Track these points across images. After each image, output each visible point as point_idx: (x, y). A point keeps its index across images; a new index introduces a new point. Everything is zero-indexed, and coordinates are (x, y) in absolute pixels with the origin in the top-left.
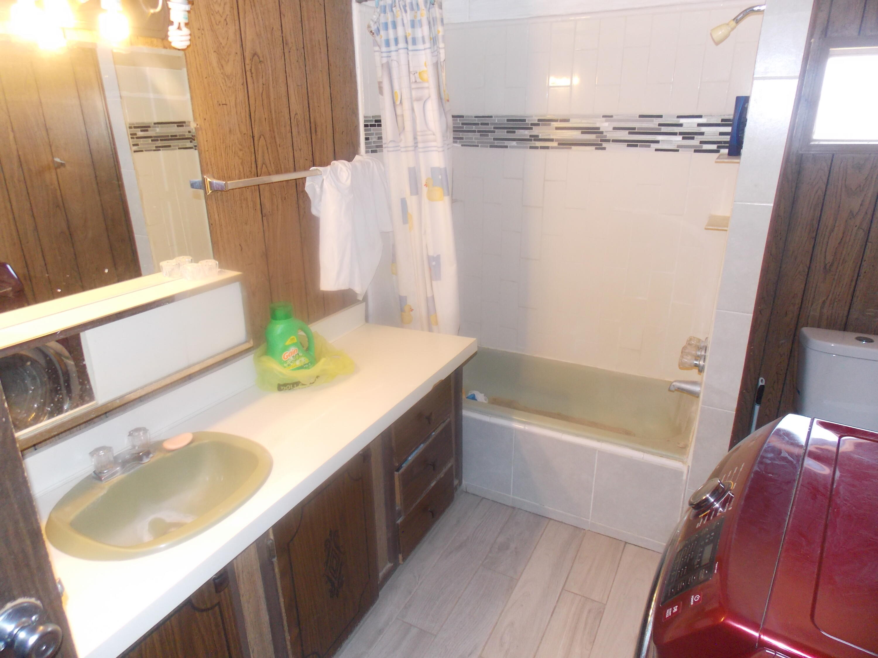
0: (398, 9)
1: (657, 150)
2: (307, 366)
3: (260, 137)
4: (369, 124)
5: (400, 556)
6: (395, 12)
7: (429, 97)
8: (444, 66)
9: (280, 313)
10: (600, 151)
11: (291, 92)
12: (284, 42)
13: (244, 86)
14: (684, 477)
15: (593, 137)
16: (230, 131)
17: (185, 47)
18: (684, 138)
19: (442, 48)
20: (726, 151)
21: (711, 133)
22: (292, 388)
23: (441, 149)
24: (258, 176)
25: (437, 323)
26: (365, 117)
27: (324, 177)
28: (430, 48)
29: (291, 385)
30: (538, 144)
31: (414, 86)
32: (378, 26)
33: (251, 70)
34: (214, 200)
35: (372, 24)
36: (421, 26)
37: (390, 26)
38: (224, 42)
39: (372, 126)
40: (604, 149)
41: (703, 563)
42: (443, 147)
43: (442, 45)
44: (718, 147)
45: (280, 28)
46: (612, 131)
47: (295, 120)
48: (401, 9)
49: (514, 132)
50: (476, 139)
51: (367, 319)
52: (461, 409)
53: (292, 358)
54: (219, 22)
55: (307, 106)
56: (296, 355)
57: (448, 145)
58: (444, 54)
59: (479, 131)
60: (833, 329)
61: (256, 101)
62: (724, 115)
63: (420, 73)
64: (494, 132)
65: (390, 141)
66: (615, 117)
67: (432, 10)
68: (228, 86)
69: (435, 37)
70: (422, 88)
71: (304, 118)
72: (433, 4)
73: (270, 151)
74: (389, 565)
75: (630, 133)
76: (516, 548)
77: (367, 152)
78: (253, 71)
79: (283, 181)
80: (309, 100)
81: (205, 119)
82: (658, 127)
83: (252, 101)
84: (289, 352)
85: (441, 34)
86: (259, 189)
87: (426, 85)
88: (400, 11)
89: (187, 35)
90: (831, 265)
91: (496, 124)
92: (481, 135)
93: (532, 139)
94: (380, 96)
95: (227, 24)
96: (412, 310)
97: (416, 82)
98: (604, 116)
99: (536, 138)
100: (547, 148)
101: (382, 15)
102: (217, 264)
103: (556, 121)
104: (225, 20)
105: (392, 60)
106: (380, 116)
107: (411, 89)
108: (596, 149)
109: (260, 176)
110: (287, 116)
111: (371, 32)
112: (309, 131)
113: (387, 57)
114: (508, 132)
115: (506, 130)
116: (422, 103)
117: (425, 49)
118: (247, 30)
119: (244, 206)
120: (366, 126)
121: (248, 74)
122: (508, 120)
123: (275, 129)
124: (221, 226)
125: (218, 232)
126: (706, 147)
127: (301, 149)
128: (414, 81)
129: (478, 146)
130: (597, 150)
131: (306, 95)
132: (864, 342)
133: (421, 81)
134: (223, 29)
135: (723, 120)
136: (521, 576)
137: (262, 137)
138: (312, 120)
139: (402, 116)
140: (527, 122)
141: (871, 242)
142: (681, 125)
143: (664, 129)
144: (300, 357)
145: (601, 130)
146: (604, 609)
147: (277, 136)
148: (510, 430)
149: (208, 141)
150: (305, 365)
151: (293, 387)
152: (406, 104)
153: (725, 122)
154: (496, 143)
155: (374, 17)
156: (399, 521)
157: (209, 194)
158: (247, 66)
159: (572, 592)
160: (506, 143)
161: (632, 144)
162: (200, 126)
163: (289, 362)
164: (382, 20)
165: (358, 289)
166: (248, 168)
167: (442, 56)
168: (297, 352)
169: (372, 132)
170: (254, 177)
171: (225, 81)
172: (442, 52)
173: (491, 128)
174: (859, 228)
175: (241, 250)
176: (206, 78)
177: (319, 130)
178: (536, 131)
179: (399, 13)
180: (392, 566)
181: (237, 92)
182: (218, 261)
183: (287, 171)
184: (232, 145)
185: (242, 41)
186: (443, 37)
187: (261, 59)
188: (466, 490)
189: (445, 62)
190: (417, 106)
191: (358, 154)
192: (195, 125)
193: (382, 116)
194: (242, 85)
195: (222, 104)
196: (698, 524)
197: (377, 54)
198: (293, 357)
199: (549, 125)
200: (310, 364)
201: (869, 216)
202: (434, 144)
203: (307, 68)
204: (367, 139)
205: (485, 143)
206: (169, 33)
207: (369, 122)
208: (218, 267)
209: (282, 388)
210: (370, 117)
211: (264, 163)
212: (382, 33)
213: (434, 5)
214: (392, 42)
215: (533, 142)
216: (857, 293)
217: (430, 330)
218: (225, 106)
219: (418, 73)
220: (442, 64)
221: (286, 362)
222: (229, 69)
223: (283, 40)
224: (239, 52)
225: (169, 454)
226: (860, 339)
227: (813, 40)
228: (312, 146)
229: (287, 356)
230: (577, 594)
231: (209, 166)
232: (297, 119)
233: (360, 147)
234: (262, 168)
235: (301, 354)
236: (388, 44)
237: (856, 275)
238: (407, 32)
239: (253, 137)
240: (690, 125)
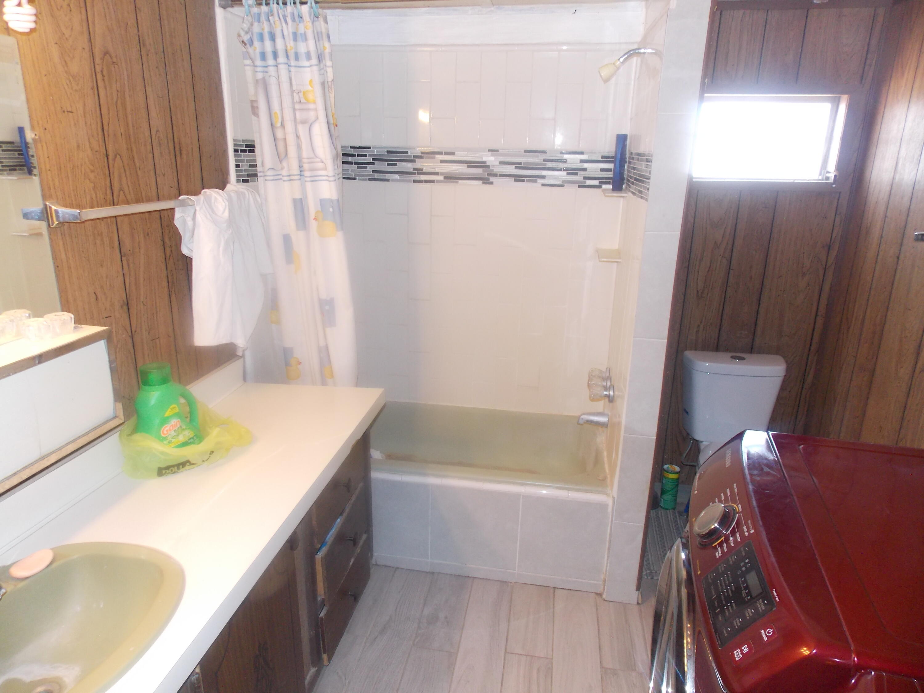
0: (277, 18)
1: (543, 185)
2: (192, 440)
3: (116, 156)
4: (239, 148)
5: (325, 656)
6: (272, 21)
7: (317, 118)
8: (333, 86)
9: (154, 376)
10: (488, 185)
11: (151, 102)
12: (141, 43)
13: (94, 90)
14: (610, 509)
15: (479, 171)
16: (78, 146)
17: (27, 30)
18: (568, 174)
19: (329, 67)
20: (610, 187)
21: (594, 169)
22: (176, 470)
23: (332, 179)
24: (114, 206)
25: (332, 376)
26: (234, 140)
27: (198, 208)
28: (317, 65)
29: (176, 468)
30: (423, 177)
31: (297, 106)
32: (252, 37)
33: (102, 71)
34: (59, 235)
35: (242, 33)
36: (306, 39)
37: (266, 37)
38: (67, 33)
39: (242, 151)
40: (492, 183)
41: (754, 594)
42: (334, 176)
43: (329, 63)
44: (600, 182)
45: (136, 25)
46: (499, 166)
47: (157, 138)
48: (280, 19)
49: (396, 165)
50: (352, 171)
51: (245, 379)
52: (370, 471)
53: (173, 433)
54: (61, 7)
55: (170, 122)
56: (178, 428)
57: (338, 174)
58: (332, 73)
59: (355, 163)
60: (707, 351)
61: (109, 110)
62: (604, 152)
63: (304, 92)
64: (373, 164)
65: (269, 169)
66: (501, 151)
67: (317, 23)
68: (74, 89)
69: (321, 54)
70: (307, 110)
71: (167, 137)
72: (318, 17)
73: (128, 173)
74: (313, 670)
75: (516, 168)
76: (446, 618)
77: (238, 181)
78: (105, 73)
79: (144, 213)
80: (172, 116)
81: (45, 129)
82: (543, 162)
83: (104, 111)
84: (169, 425)
85: (328, 51)
86: (116, 222)
87: (312, 106)
88: (279, 20)
89: (32, 15)
90: (702, 292)
91: (375, 155)
92: (358, 167)
93: (416, 172)
94: (254, 118)
95: (71, 11)
96: (300, 363)
97: (300, 102)
98: (489, 150)
99: (420, 171)
100: (432, 182)
101: (256, 24)
102: (71, 318)
103: (440, 153)
104: (69, 5)
105: (269, 76)
106: (254, 141)
107: (294, 110)
108: (483, 183)
109: (117, 205)
110: (147, 134)
111: (243, 42)
112: (173, 152)
113: (263, 72)
114: (388, 164)
115: (387, 162)
116: (307, 126)
117: (311, 66)
118: (96, 21)
119: (98, 242)
120: (236, 151)
121: (99, 77)
122: (388, 152)
123: (134, 149)
124: (69, 268)
125: (67, 276)
126: (589, 182)
127: (165, 174)
128: (298, 100)
129: (355, 179)
130: (484, 185)
131: (169, 109)
132: (738, 360)
133: (306, 102)
134: (66, 15)
135: (603, 157)
136: (459, 647)
137: (118, 157)
138: (176, 140)
139: (285, 140)
140: (409, 154)
141: (733, 270)
142: (565, 161)
143: (549, 165)
144: (184, 430)
145: (488, 164)
146: (552, 664)
147: (136, 157)
148: (425, 487)
149: (50, 158)
150: (190, 439)
151: (178, 469)
152: (289, 126)
153: (606, 159)
154: (377, 176)
155: (245, 25)
156: (322, 615)
157: (54, 225)
158: (97, 67)
159: (516, 654)
160: (387, 176)
161: (519, 179)
162: (40, 137)
163: (170, 438)
164: (256, 28)
165: (240, 342)
166: (102, 194)
167: (330, 75)
168: (179, 425)
169: (242, 158)
170: (110, 206)
171: (70, 81)
172: (330, 70)
173: (369, 159)
174: (722, 257)
175: (97, 299)
176: (46, 75)
177: (184, 152)
178: (420, 164)
179: (278, 23)
180: (317, 671)
181: (86, 96)
182: (73, 314)
183: (149, 200)
184: (81, 165)
185: (90, 34)
186: (331, 54)
187: (115, 60)
188: (376, 563)
189: (333, 82)
190: (302, 130)
191: (229, 183)
192: (33, 136)
193: (255, 141)
194: (92, 89)
195: (67, 112)
196: (717, 553)
197: (248, 68)
198: (175, 431)
199: (434, 158)
200: (195, 438)
201: (730, 246)
202: (323, 173)
203: (169, 77)
204: (237, 166)
205: (363, 175)
206: (5, 10)
207: (240, 147)
208: (73, 322)
209: (164, 472)
210: (239, 141)
211: (121, 189)
212: (256, 44)
213: (319, 19)
214: (270, 56)
215: (417, 175)
216: (725, 317)
217: (324, 383)
218: (70, 114)
219: (302, 93)
220: (330, 84)
221: (165, 439)
222: (74, 68)
223: (139, 39)
224: (87, 46)
225: (21, 585)
226: (734, 358)
227: (706, 80)
228: (177, 171)
229: (167, 431)
230: (521, 655)
231: (52, 191)
232: (159, 137)
233: (229, 175)
234: (119, 195)
235: (184, 427)
236: (263, 56)
237: (723, 300)
238: (288, 45)
239: (107, 156)
240: (573, 160)
